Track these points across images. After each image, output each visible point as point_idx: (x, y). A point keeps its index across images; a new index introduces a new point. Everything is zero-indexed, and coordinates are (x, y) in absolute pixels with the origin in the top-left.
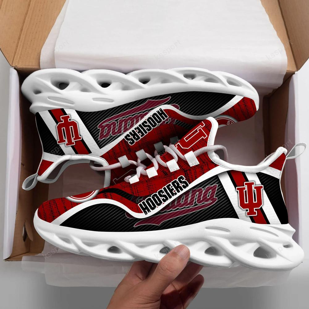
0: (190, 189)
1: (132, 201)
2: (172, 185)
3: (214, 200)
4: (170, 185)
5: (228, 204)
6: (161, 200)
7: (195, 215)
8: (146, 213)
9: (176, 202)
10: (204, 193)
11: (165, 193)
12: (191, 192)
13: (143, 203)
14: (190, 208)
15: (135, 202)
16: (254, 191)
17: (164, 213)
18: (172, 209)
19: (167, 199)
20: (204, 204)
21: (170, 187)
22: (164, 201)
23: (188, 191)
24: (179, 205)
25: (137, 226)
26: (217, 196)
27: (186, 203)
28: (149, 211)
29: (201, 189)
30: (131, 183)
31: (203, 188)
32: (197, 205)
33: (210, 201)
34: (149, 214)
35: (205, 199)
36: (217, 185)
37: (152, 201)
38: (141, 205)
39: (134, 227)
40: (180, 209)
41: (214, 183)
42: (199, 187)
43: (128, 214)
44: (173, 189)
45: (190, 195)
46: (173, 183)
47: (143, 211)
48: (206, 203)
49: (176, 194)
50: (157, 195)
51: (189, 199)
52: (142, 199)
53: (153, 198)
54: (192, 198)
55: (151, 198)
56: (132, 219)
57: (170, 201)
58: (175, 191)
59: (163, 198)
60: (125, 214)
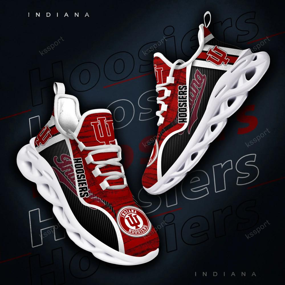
0: (189, 86)
1: (174, 125)
2: (180, 96)
3: (204, 77)
4: (179, 97)
5: (212, 71)
6: (184, 107)
7: (205, 93)
8: (186, 122)
9: (191, 100)
10: (197, 80)
11: (182, 103)
12: (191, 87)
13: (179, 119)
14: (199, 93)
15: (176, 124)
16: (215, 52)
17: (192, 111)
18: (193, 105)
19: (186, 104)
20: (203, 84)
21: (180, 97)
22: (186, 106)
23: (190, 89)
24: (193, 99)
25: (190, 132)
26: (203, 74)
27: (195, 94)
28: (186, 119)
29: (193, 80)
30: (162, 123)
31: (193, 78)
32: (200, 89)
33: (204, 80)
34: (188, 120)
35: (200, 82)
36: (197, 69)
37: (182, 114)
38: (180, 122)
39: (189, 134)
40: (196, 100)
41: (195, 71)
42: (192, 80)
43: (179, 133)
44: (183, 97)
45: (192, 89)
46: (180, 94)
47: (184, 123)
48: (203, 83)
49: (186, 96)
50: (180, 108)
51: (194, 91)
52: (177, 119)
53: (180, 111)
54: (195, 89)
55: (179, 113)
56: (184, 132)
57: (188, 103)
58: (184, 96)
59: (184, 106)
60: (179, 134)
